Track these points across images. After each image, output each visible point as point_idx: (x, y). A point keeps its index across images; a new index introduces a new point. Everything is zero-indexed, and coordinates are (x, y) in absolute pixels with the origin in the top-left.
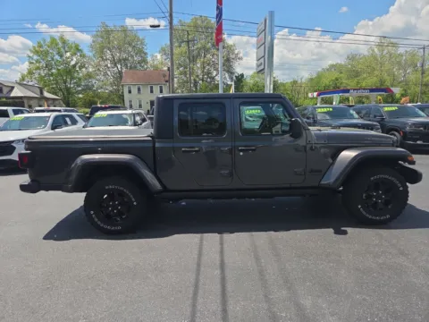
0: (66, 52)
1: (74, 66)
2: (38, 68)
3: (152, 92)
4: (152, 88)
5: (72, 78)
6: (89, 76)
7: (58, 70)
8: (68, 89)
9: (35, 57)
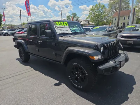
0: (100, 8)
1: (101, 13)
2: (91, 15)
3: (124, 19)
4: (124, 18)
5: (100, 17)
6: (106, 15)
7: (96, 14)
8: (98, 21)
9: (91, 11)
